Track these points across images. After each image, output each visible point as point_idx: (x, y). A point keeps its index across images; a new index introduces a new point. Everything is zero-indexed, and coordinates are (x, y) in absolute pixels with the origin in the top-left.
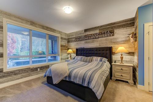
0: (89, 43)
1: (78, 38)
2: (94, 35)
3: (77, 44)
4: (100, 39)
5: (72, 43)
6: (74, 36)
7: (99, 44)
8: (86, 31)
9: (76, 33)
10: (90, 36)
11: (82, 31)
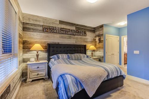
0: (65, 38)
1: (50, 29)
2: (71, 30)
3: (47, 36)
4: (76, 36)
5: (35, 34)
6: (42, 24)
7: (76, 41)
8: (61, 22)
9: (45, 19)
10: (67, 31)
11: (56, 21)
